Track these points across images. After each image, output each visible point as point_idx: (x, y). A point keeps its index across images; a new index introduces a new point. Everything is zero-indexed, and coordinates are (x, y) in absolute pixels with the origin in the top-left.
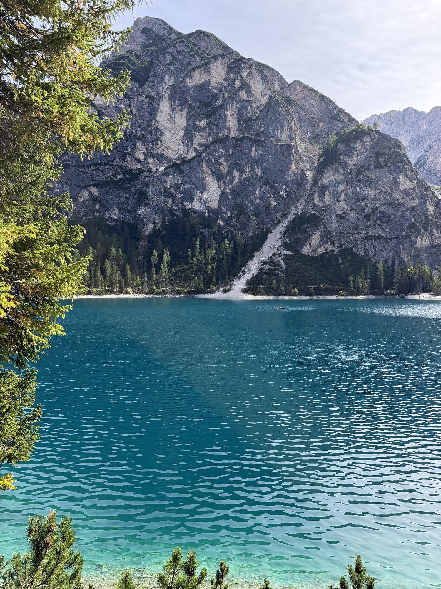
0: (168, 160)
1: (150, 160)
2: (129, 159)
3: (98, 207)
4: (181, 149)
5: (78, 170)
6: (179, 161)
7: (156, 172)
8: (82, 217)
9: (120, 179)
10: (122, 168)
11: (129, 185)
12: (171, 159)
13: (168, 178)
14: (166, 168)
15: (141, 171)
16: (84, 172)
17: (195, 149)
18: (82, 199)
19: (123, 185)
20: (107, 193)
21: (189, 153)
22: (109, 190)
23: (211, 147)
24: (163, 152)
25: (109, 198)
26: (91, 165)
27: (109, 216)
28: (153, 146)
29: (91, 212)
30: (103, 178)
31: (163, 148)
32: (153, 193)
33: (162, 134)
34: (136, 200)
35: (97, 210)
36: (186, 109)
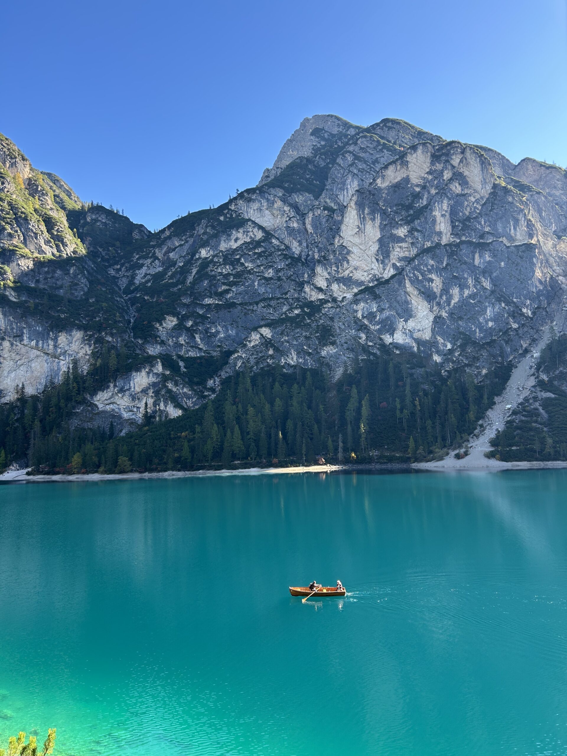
0: (359, 283)
1: (335, 287)
2: (307, 289)
3: (271, 352)
4: (375, 268)
5: (245, 309)
6: (373, 283)
7: (342, 301)
8: (253, 367)
9: (297, 315)
10: (299, 301)
11: (308, 321)
12: (362, 282)
13: (358, 306)
14: (356, 295)
15: (323, 302)
16: (253, 310)
17: (394, 265)
18: (252, 344)
19: (301, 321)
20: (282, 334)
21: (386, 272)
22: (284, 330)
23: (416, 261)
24: (351, 275)
25: (285, 340)
26: (261, 301)
27: (286, 363)
28: (338, 268)
29: (264, 360)
30: (276, 316)
31: (350, 269)
32: (339, 328)
33: (349, 252)
34: (319, 339)
35: (271, 355)
36: (379, 217)
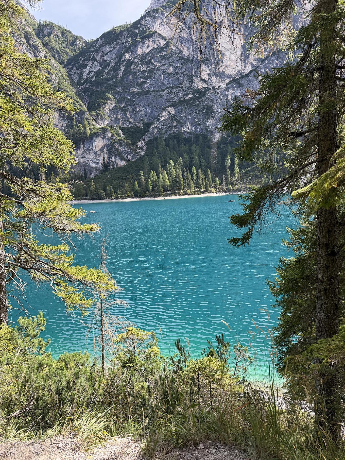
0: (229, 76)
1: (214, 79)
2: (196, 80)
3: (175, 124)
4: (239, 66)
5: (156, 95)
6: (238, 77)
7: (219, 89)
8: (164, 134)
9: (191, 98)
10: (191, 89)
11: (198, 103)
12: (231, 75)
13: (229, 92)
14: (227, 84)
15: (207, 89)
16: (161, 96)
17: (252, 64)
18: (163, 118)
19: (193, 103)
20: (181, 111)
21: (247, 68)
22: (183, 109)
23: (267, 61)
24: (224, 71)
25: (184, 115)
26: (166, 89)
27: (184, 130)
28: (216, 66)
29: (171, 129)
30: (176, 99)
31: (224, 67)
32: (217, 107)
33: (223, 55)
34: (205, 114)
35: (175, 126)
36: (243, 30)
